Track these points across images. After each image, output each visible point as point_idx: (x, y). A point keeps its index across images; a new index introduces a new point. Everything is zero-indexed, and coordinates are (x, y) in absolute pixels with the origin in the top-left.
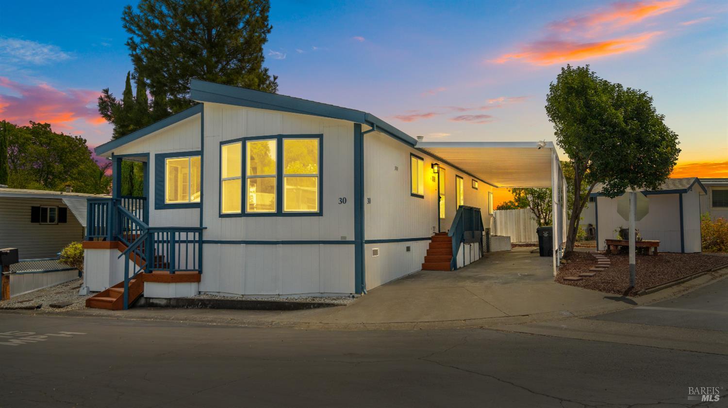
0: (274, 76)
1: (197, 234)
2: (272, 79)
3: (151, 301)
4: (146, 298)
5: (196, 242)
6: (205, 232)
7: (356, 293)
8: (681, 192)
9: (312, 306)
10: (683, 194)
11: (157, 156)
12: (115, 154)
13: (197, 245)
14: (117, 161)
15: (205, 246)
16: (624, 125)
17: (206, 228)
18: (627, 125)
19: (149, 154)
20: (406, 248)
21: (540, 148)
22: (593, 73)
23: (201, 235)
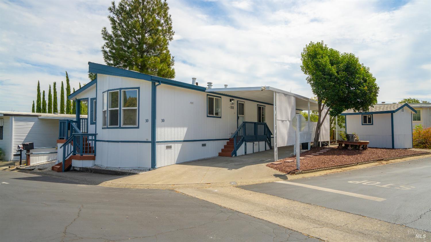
0: (173, 57)
1: (94, 137)
2: (172, 58)
3: (75, 168)
4: (73, 167)
5: (93, 140)
6: (97, 136)
7: (152, 168)
8: (392, 112)
9: (127, 174)
10: (394, 114)
11: (91, 99)
12: (77, 99)
13: (93, 142)
14: (78, 102)
15: (97, 143)
16: (336, 74)
17: (97, 134)
18: (338, 74)
19: (88, 98)
20: (201, 145)
21: (262, 90)
22: (326, 45)
23: (95, 137)
